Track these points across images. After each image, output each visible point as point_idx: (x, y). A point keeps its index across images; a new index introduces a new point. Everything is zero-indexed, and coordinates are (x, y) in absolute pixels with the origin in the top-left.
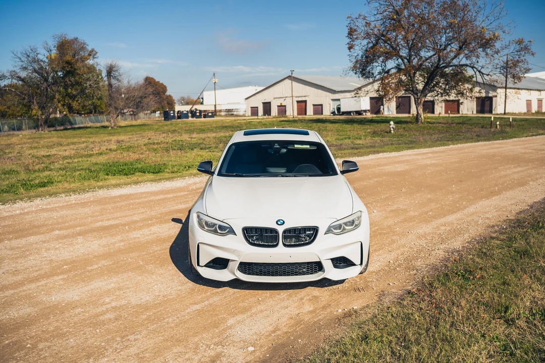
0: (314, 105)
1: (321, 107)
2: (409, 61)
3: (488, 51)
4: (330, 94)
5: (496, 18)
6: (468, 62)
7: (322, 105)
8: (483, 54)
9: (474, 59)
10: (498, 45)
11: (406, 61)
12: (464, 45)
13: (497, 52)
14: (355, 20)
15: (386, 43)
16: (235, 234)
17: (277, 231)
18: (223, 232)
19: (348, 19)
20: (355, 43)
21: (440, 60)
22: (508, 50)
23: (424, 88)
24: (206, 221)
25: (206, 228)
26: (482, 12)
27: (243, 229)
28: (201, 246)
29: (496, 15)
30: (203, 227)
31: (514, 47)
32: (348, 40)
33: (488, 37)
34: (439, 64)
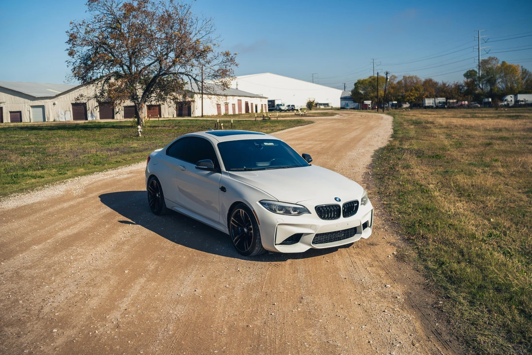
0: (11, 112)
1: (19, 114)
2: (129, 68)
3: (201, 60)
4: (29, 101)
5: (207, 33)
6: (183, 70)
7: (20, 112)
8: (196, 63)
9: (188, 68)
10: (210, 56)
11: (125, 68)
12: (180, 53)
13: (209, 62)
14: (78, 27)
15: (106, 50)
16: (310, 213)
17: (339, 206)
18: (296, 213)
19: (71, 25)
20: (75, 49)
21: (161, 67)
22: (218, 60)
23: (144, 93)
24: (279, 206)
25: (278, 212)
26: (195, 26)
27: (316, 207)
28: (279, 227)
29: (207, 29)
30: (274, 211)
31: (222, 58)
32: (69, 46)
33: (201, 48)
34: (160, 72)
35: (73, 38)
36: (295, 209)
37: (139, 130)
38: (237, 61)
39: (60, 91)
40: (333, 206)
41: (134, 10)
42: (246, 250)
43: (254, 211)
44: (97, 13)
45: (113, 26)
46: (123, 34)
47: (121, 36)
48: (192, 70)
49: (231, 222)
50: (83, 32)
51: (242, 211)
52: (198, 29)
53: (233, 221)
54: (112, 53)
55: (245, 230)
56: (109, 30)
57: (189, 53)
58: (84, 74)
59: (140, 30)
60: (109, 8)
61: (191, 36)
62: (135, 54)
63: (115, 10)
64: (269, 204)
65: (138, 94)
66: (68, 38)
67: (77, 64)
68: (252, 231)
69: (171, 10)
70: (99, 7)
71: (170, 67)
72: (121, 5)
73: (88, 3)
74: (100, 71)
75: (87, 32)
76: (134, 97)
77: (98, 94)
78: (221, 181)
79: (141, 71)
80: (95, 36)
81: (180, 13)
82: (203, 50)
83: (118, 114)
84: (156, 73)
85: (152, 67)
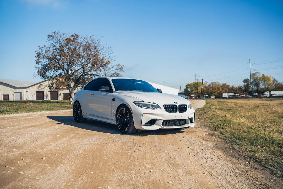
0: (3, 95)
2: (67, 71)
3: (105, 68)
4: (14, 89)
5: (109, 54)
6: (95, 73)
7: (8, 95)
8: (103, 70)
9: (98, 72)
10: (110, 66)
11: (65, 71)
12: (94, 64)
13: (109, 69)
14: (42, 49)
15: (56, 61)
16: (161, 108)
17: (177, 106)
18: (153, 108)
19: (38, 48)
20: (39, 60)
21: (84, 71)
22: (114, 68)
23: (75, 85)
24: (144, 104)
25: (143, 107)
26: (102, 50)
27: (164, 105)
28: (144, 115)
29: (108, 52)
30: (141, 107)
31: (116, 67)
32: (36, 59)
33: (105, 62)
34: (83, 74)
35: (39, 55)
36: (153, 106)
37: (71, 101)
38: (124, 69)
39: (30, 85)
40: (173, 105)
41: (71, 41)
42: (125, 130)
43: (130, 107)
44: (52, 42)
45: (60, 49)
46: (64, 53)
47: (63, 55)
48: (100, 73)
49: (118, 116)
50: (45, 51)
51: (124, 109)
52: (104, 52)
54: (58, 63)
55: (125, 120)
56: (58, 51)
57: (99, 64)
58: (43, 72)
59: (74, 52)
60: (59, 40)
61: (100, 55)
62: (70, 64)
63: (61, 41)
64: (138, 103)
65: (71, 85)
66: (36, 55)
67: (40, 68)
68: (129, 119)
69: (90, 42)
70: (53, 39)
71: (89, 71)
72: (65, 38)
73: (48, 37)
74: (52, 73)
75: (46, 52)
76: (69, 87)
77: (50, 85)
78: (113, 96)
79: (73, 73)
80: (50, 54)
81: (95, 43)
82: (106, 63)
83: (60, 95)
84: (81, 74)
85: (79, 71)
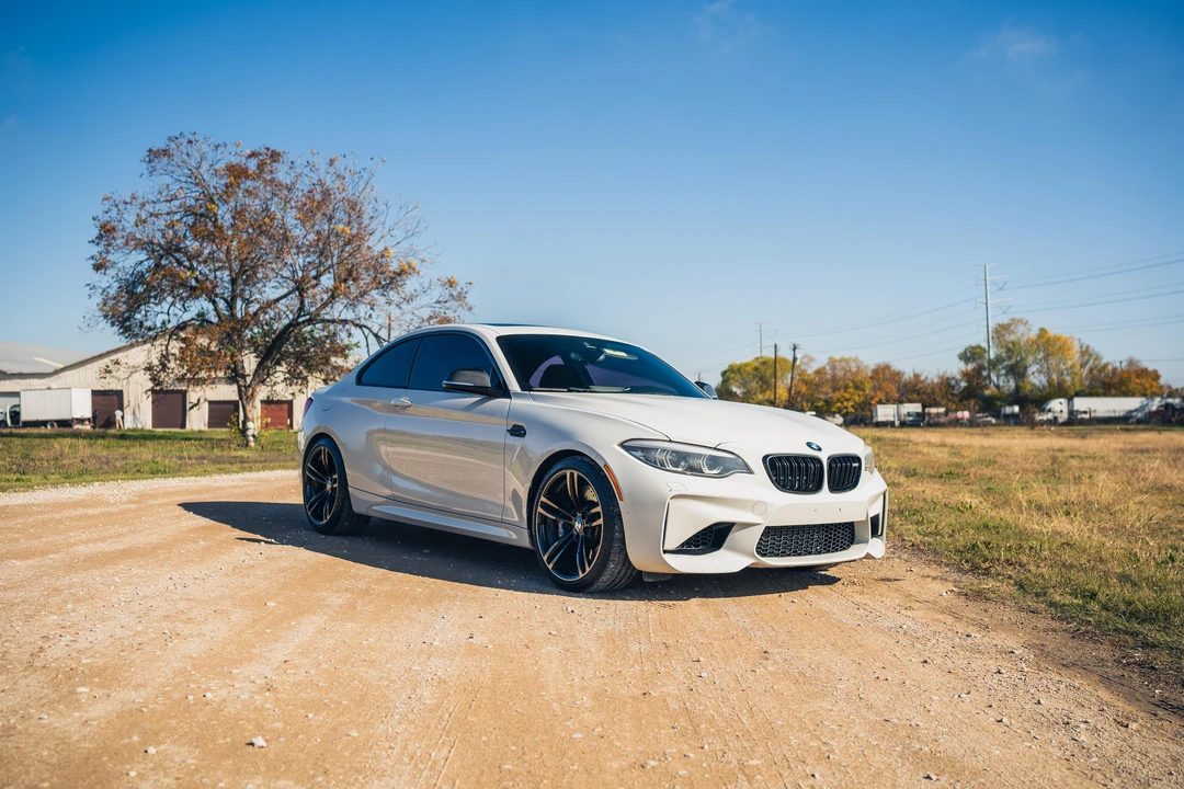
2: (231, 305)
3: (392, 294)
5: (409, 234)
6: (350, 316)
8: (382, 300)
9: (362, 310)
10: (411, 285)
11: (222, 305)
12: (347, 276)
13: (409, 300)
14: (121, 207)
15: (180, 263)
16: (750, 472)
17: (819, 461)
18: (715, 472)
19: (106, 202)
20: (110, 257)
21: (302, 303)
22: (429, 297)
23: (260, 365)
24: (673, 452)
25: (671, 468)
26: (382, 218)
27: (765, 458)
28: (675, 504)
29: (408, 227)
30: (662, 466)
31: (438, 292)
32: (95, 250)
33: (394, 267)
34: (299, 316)
35: (106, 232)
36: (714, 462)
37: (250, 433)
38: (471, 300)
39: (59, 362)
40: (805, 458)
41: (247, 177)
42: (581, 575)
43: (606, 466)
44: (167, 179)
45: (199, 212)
46: (220, 229)
47: (214, 235)
48: (370, 316)
49: (540, 510)
50: (133, 219)
51: (572, 474)
52: (387, 226)
53: (545, 506)
54: (191, 268)
55: (578, 526)
56: (190, 220)
57: (366, 278)
58: (126, 311)
59: (262, 224)
60: (194, 170)
61: (372, 241)
62: (245, 274)
63: (206, 176)
64: (643, 449)
65: (246, 365)
66: (96, 232)
67: (112, 292)
68: (601, 521)
69: (329, 181)
70: (170, 168)
71: (325, 305)
72: (221, 166)
73: (147, 159)
74: (162, 312)
75: (141, 222)
76: (235, 375)
77: (156, 362)
78: (509, 414)
79: (256, 314)
80: (155, 231)
81: (350, 188)
82: (398, 271)
83: (195, 408)
84: (291, 317)
85: (281, 305)
